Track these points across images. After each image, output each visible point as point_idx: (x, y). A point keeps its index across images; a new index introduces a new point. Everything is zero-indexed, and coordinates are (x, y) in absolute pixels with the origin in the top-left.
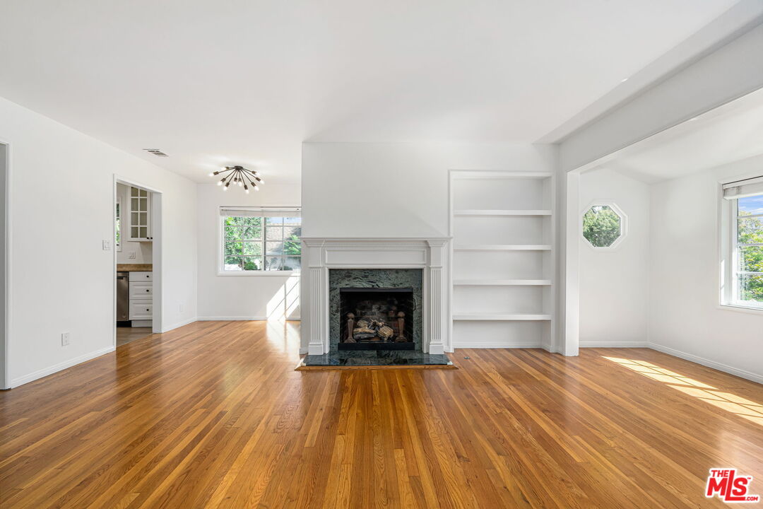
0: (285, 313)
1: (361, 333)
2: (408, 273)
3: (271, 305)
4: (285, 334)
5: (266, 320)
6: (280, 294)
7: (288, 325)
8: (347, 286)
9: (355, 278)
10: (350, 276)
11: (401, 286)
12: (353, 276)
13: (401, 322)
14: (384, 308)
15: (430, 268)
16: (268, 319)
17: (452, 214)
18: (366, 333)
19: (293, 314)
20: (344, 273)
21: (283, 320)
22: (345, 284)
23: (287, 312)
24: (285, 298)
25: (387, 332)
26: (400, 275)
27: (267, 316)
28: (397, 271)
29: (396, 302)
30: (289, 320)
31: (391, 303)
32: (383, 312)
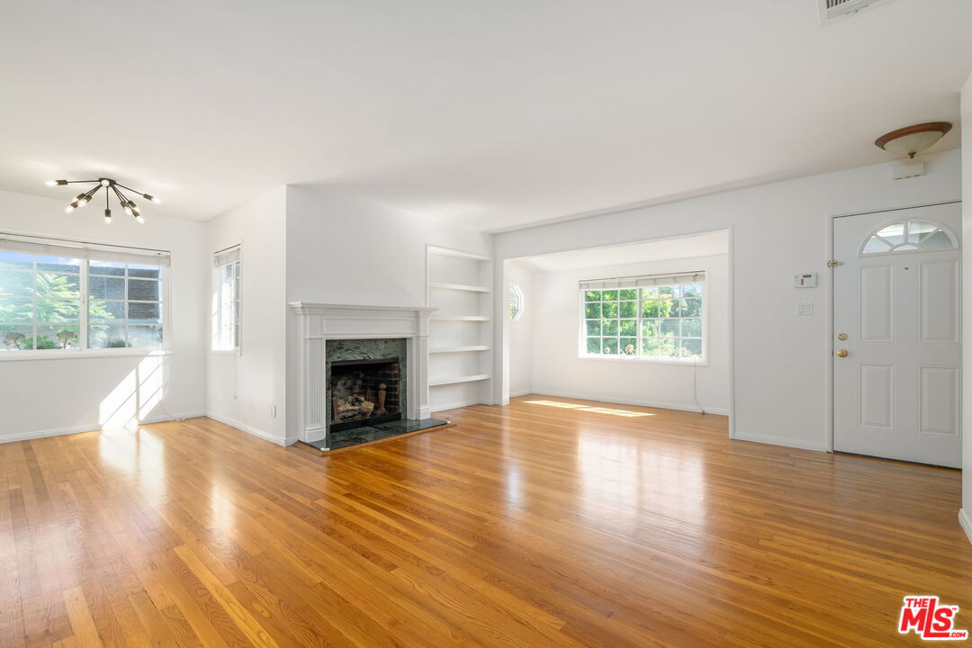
0: (137, 414)
1: (343, 412)
2: (396, 343)
3: (107, 406)
4: (138, 448)
5: (100, 430)
6: (128, 383)
7: (144, 433)
8: (340, 359)
9: (347, 350)
10: (341, 348)
11: (389, 357)
12: (345, 348)
13: (383, 395)
14: (349, 383)
15: (419, 337)
16: (103, 428)
17: (428, 286)
18: (348, 411)
19: (153, 413)
20: (336, 344)
21: (134, 425)
22: (337, 357)
23: (141, 411)
24: (137, 390)
25: (369, 406)
26: (389, 345)
27: (101, 423)
28: (386, 341)
29: (362, 376)
30: (146, 424)
31: (357, 377)
32: (348, 388)
